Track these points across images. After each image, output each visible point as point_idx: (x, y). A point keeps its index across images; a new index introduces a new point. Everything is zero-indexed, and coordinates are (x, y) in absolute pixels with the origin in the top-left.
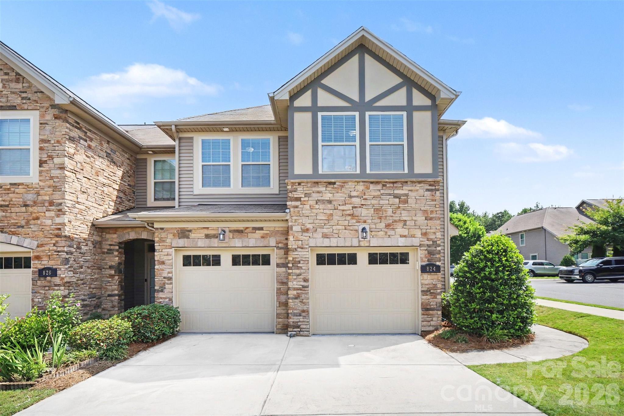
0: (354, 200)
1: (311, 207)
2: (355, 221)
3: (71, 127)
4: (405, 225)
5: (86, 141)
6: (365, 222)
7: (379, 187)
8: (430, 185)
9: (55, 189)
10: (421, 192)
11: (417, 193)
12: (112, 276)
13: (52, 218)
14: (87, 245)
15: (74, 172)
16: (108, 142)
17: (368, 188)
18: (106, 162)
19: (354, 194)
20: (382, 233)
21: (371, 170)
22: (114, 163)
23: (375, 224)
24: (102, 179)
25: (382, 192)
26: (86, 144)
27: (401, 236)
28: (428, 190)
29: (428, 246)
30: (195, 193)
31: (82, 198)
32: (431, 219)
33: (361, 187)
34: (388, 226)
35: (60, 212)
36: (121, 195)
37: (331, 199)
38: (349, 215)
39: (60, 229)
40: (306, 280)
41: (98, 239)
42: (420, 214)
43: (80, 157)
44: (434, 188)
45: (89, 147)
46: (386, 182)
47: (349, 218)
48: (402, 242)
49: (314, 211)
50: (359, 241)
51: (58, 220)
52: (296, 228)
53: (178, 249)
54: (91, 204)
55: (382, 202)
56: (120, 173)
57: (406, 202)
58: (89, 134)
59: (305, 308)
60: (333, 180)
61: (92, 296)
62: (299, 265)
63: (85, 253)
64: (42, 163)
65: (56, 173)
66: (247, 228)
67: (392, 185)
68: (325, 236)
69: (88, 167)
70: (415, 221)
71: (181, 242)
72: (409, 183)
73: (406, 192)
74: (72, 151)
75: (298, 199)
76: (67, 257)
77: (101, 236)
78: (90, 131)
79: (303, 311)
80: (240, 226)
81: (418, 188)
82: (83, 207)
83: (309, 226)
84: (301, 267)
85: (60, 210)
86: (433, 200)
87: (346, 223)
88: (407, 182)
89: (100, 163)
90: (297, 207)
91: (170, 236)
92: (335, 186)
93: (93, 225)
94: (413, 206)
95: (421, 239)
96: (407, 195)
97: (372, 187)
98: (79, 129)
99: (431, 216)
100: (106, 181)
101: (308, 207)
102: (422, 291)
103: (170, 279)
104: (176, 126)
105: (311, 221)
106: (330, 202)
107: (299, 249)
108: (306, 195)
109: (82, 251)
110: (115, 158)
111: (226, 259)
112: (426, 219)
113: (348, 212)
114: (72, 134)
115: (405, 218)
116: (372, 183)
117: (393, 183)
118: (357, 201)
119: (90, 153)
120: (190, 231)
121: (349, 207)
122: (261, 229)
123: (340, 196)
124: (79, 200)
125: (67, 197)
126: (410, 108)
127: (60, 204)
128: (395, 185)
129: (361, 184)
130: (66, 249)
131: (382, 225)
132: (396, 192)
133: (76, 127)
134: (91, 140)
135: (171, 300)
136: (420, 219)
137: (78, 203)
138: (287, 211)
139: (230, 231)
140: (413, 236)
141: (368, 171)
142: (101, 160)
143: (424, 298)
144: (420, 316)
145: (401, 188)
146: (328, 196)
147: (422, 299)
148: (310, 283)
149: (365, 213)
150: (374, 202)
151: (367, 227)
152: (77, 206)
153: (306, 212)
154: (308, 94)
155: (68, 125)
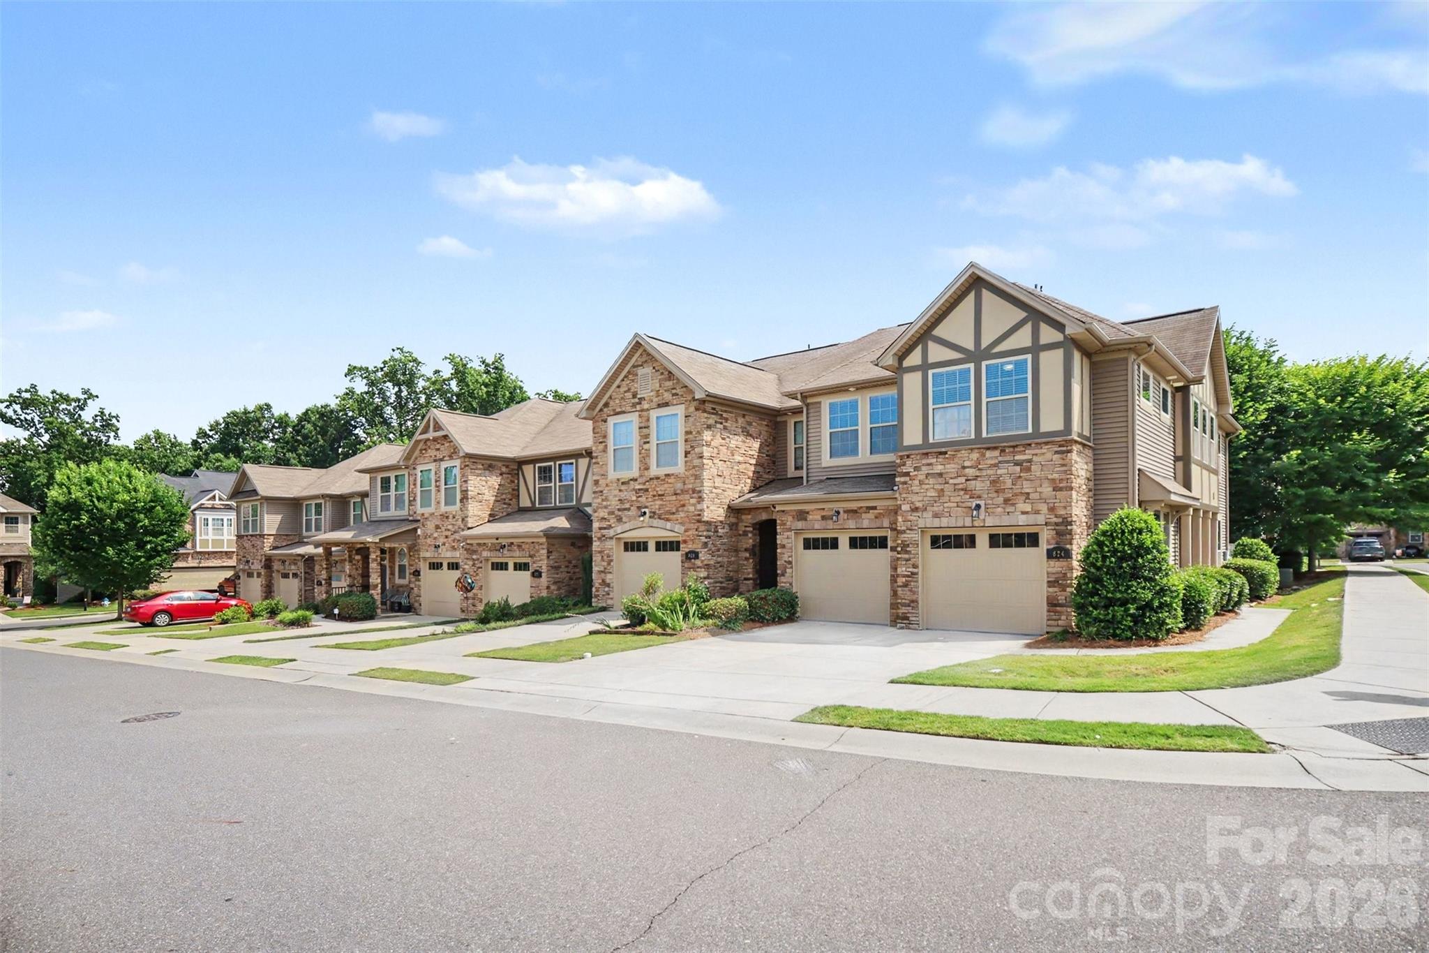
0: (967, 470)
1: (921, 483)
2: (968, 497)
3: (708, 416)
4: (1028, 498)
5: (721, 423)
6: (979, 497)
7: (997, 453)
8: (1060, 446)
9: (697, 477)
10: (1049, 455)
11: (1042, 457)
12: (747, 559)
13: (694, 505)
14: (724, 528)
15: (711, 458)
16: (744, 416)
17: (983, 455)
18: (741, 438)
19: (967, 464)
20: (999, 509)
21: (987, 433)
22: (751, 436)
23: (992, 499)
24: (738, 458)
25: (1000, 459)
26: (721, 426)
27: (1023, 513)
28: (1057, 452)
29: (1056, 524)
30: (823, 465)
31: (718, 482)
32: (1061, 489)
33: (975, 456)
34: (1006, 501)
35: (701, 499)
37: (943, 471)
38: (962, 490)
39: (699, 515)
40: (915, 566)
41: (734, 520)
42: (1046, 484)
43: (718, 441)
44: (1064, 449)
45: (725, 428)
46: (1005, 447)
47: (962, 493)
48: (1022, 520)
49: (923, 486)
50: (973, 521)
51: (699, 507)
52: (905, 507)
53: (798, 532)
54: (727, 486)
55: (999, 472)
57: (1029, 470)
58: (725, 415)
59: (914, 597)
60: (943, 450)
61: (729, 579)
62: (908, 549)
63: (722, 536)
64: (687, 453)
65: (697, 462)
66: (861, 507)
67: (1011, 449)
68: (936, 516)
69: (723, 449)
70: (1040, 493)
71: (800, 525)
72: (1033, 445)
73: (1030, 457)
74: (709, 439)
75: (907, 474)
76: (706, 540)
78: (726, 411)
79: (913, 601)
80: (853, 506)
81: (1045, 451)
82: (719, 491)
83: (919, 505)
84: (910, 551)
85: (700, 497)
86: (1063, 465)
87: (958, 499)
88: (1030, 445)
89: (736, 441)
90: (905, 483)
91: (790, 518)
92: (947, 456)
93: (729, 507)
94: (1038, 474)
95: (1048, 516)
96: (1030, 461)
97: (988, 454)
98: (716, 414)
99: (1061, 485)
100: (741, 459)
101: (916, 482)
102: (1048, 582)
103: (790, 563)
104: (801, 394)
105: (921, 499)
106: (940, 475)
107: (908, 531)
108: (916, 469)
109: (720, 534)
110: (752, 430)
111: (844, 542)
112: (1054, 490)
113: (961, 486)
114: (710, 421)
115: (1027, 491)
116: (988, 449)
117: (1014, 447)
118: (971, 472)
119: (726, 434)
120: (808, 513)
121: (962, 480)
122: (874, 508)
123: (951, 468)
124: (716, 485)
125: (705, 484)
126: (1036, 349)
127: (700, 492)
128: (1016, 449)
129: (976, 451)
130: (705, 533)
131: (1001, 500)
132: (1016, 458)
133: (713, 414)
134: (727, 420)
135: (791, 584)
136: (1047, 490)
137: (715, 488)
138: (896, 488)
139: (845, 512)
140: (1037, 512)
141: (984, 435)
142: (737, 437)
143: (1051, 590)
144: (1045, 613)
145: (1023, 452)
146: (938, 468)
147: (1048, 592)
148: (920, 570)
149: (978, 485)
150: (990, 472)
151: (982, 503)
152: (714, 490)
153: (915, 489)
154: (919, 350)
155: (706, 415)
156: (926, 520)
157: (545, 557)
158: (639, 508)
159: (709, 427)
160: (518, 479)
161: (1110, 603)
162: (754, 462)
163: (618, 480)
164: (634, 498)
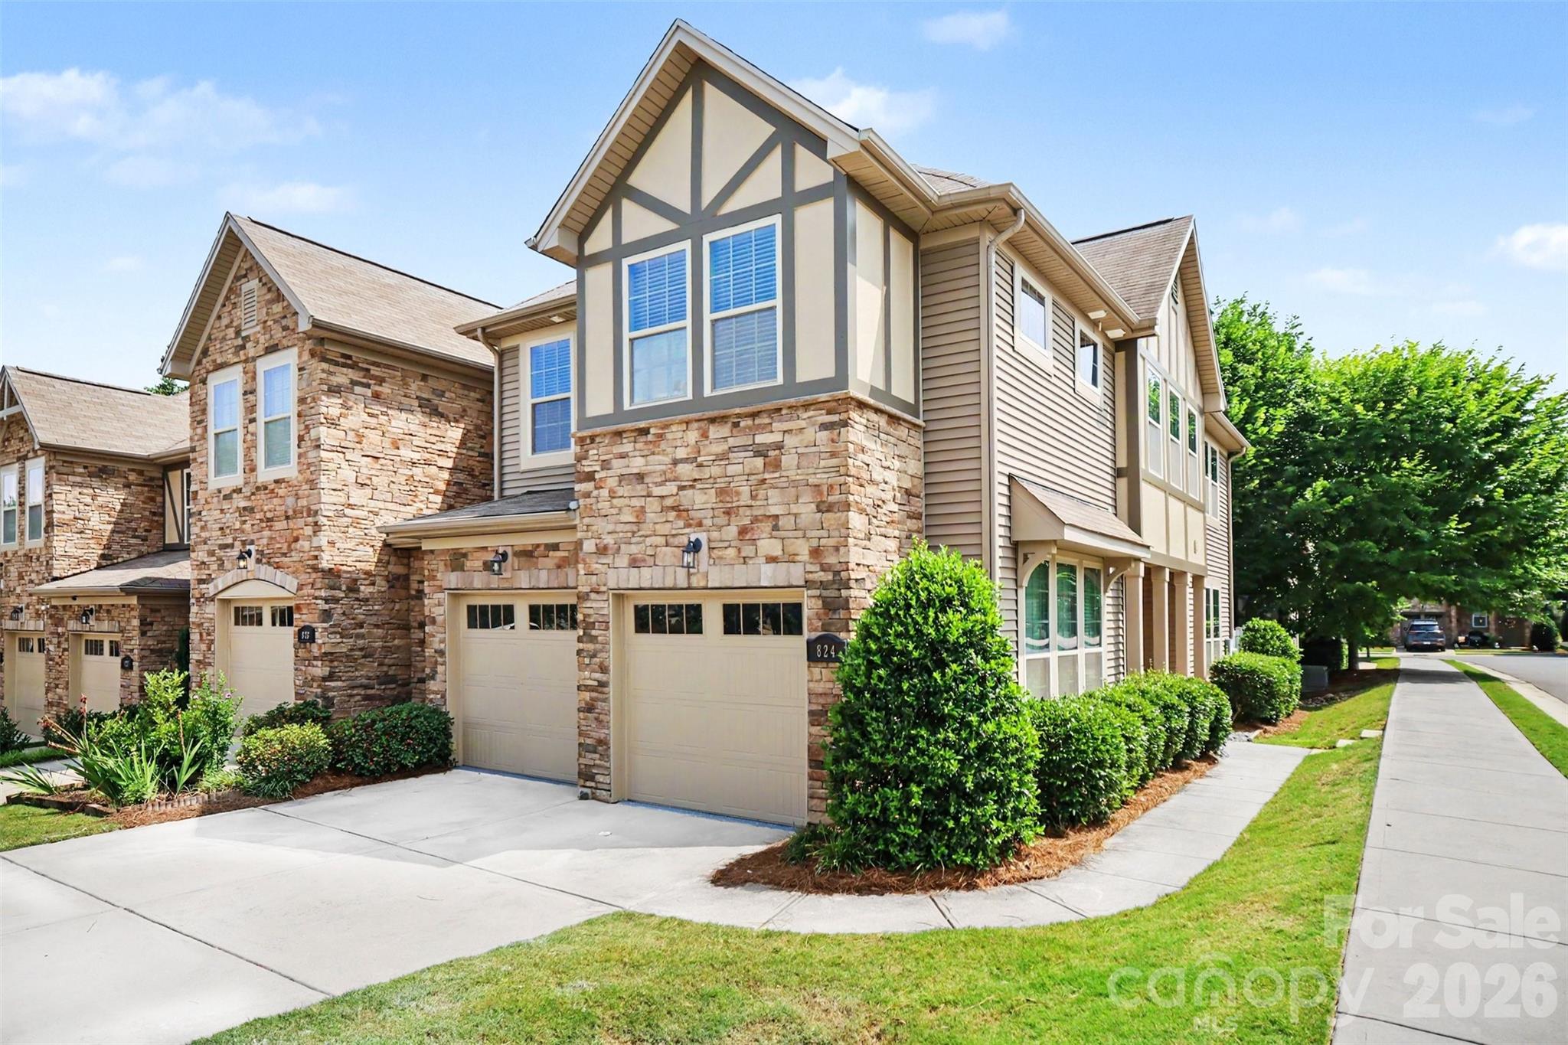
0: (680, 466)
1: (613, 495)
2: (681, 523)
3: (332, 368)
4: (776, 528)
5: (368, 386)
6: (700, 524)
7: (724, 430)
8: (829, 413)
9: (313, 484)
10: (810, 434)
11: (800, 437)
13: (309, 538)
14: (373, 584)
15: (342, 450)
16: (424, 378)
17: (705, 435)
18: (419, 417)
19: (680, 454)
20: (732, 552)
21: (714, 387)
22: (441, 415)
23: (720, 528)
24: (407, 453)
25: (732, 442)
26: (369, 393)
27: (772, 560)
28: (825, 427)
29: (823, 585)
30: (523, 468)
31: (358, 496)
32: (830, 508)
33: (693, 436)
34: (743, 531)
35: (317, 527)
36: (461, 477)
37: (644, 470)
38: (673, 508)
39: (316, 558)
40: (604, 669)
41: (400, 570)
42: (807, 497)
43: (357, 417)
44: (835, 418)
45: (376, 396)
46: (739, 416)
47: (672, 515)
48: (767, 575)
49: (615, 501)
50: (689, 575)
51: (313, 542)
52: (589, 546)
53: (456, 594)
54: (381, 505)
55: (732, 470)
56: (455, 433)
57: (777, 465)
59: (601, 734)
60: (642, 425)
62: (594, 633)
63: (367, 600)
64: (301, 439)
65: (312, 456)
66: (538, 546)
67: (749, 422)
68: (635, 563)
69: (372, 435)
70: (796, 515)
71: (457, 579)
72: (784, 412)
73: (776, 437)
74: (335, 412)
75: (591, 477)
76: (327, 607)
77: (408, 566)
78: (377, 365)
79: (601, 742)
80: (528, 542)
81: (802, 424)
82: (362, 514)
83: (609, 540)
84: (596, 637)
85: (316, 524)
86: (833, 455)
87: (666, 529)
88: (779, 410)
89: (401, 422)
90: (588, 495)
91: (441, 566)
92: (650, 437)
93: (386, 545)
94: (792, 473)
95: (809, 568)
96: (779, 446)
97: (715, 431)
98: (354, 366)
99: (831, 499)
100: (416, 456)
101: (604, 493)
102: (811, 713)
103: (442, 653)
104: (482, 330)
105: (610, 527)
106: (640, 477)
107: (593, 596)
108: (604, 465)
109: (361, 596)
110: (443, 405)
111: (522, 614)
112: (819, 511)
113: (669, 502)
114: (337, 380)
115: (774, 510)
116: (712, 421)
117: (754, 415)
118: (686, 471)
119: (376, 409)
120: (465, 555)
121: (672, 488)
122: (555, 547)
123: (658, 463)
124: (351, 501)
125: (323, 500)
126: (789, 202)
127: (316, 512)
128: (757, 421)
129: (695, 425)
130: (323, 593)
131: (732, 531)
132: (759, 439)
133: (344, 365)
134: (381, 381)
135: (443, 697)
136: (806, 509)
137: (350, 506)
138: (573, 505)
139: (513, 555)
140: (792, 559)
141: (707, 392)
142: (404, 415)
143: (816, 730)
144: (805, 781)
145: (767, 428)
146: (637, 464)
147: (810, 735)
148: (612, 677)
149: (701, 500)
150: (715, 471)
151: (703, 537)
152: (347, 511)
153: (604, 506)
154: (607, 220)
155: (325, 366)
156: (620, 575)
157: (136, 633)
158: (244, 543)
159: (334, 390)
160: (164, 496)
161: (878, 777)
162: (449, 463)
163: (219, 491)
164: (237, 525)
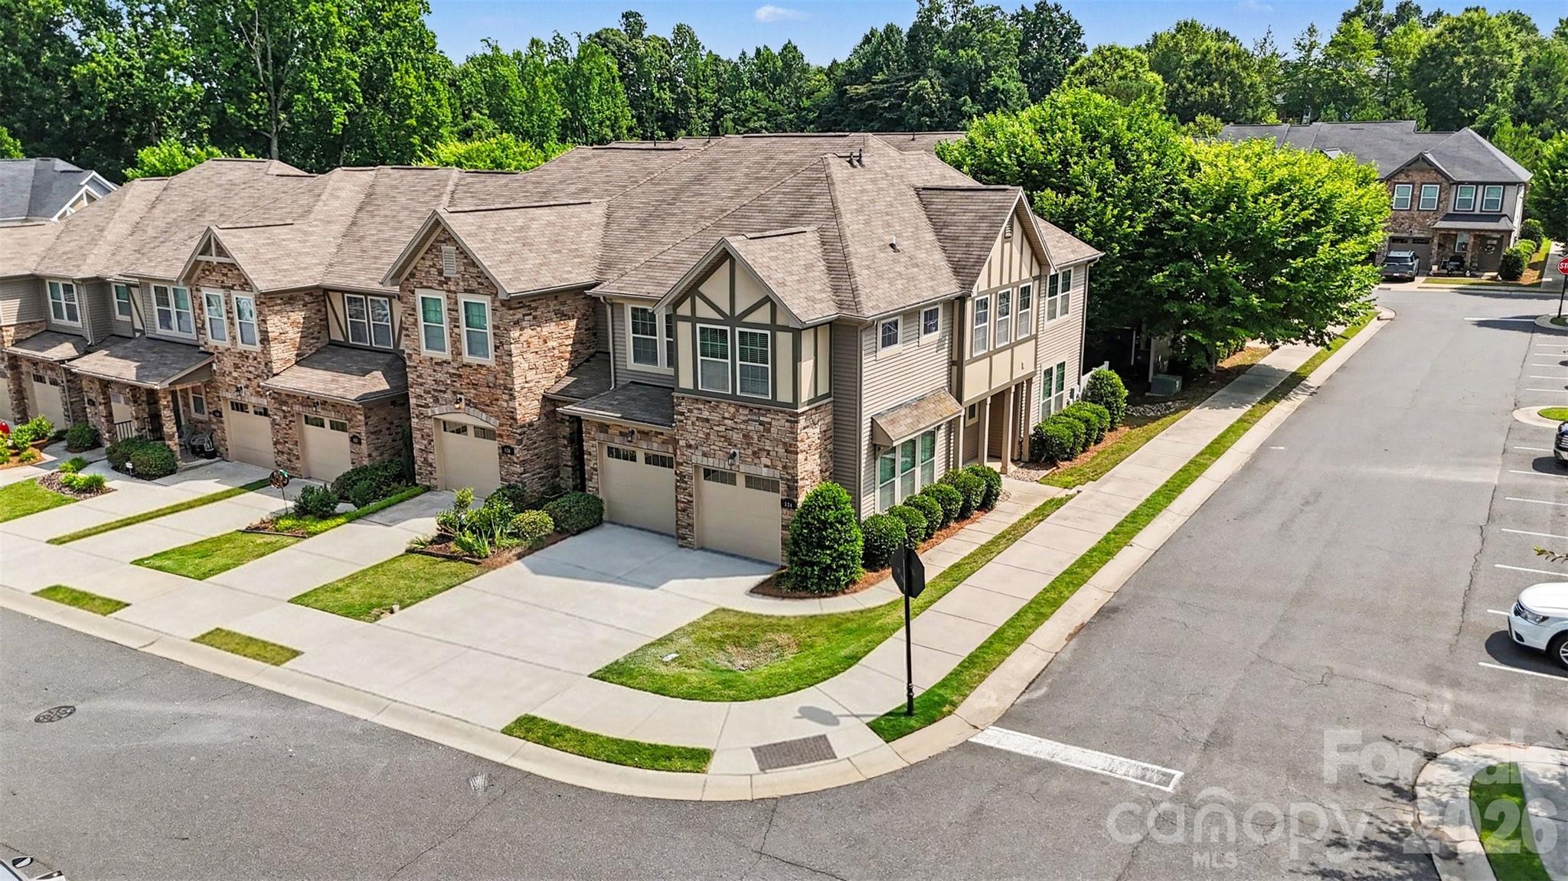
0: (726, 421)
1: (693, 424)
2: (727, 444)
4: (768, 454)
6: (736, 446)
7: (747, 411)
8: (790, 416)
10: (782, 422)
11: (778, 422)
13: (506, 401)
17: (738, 412)
19: (727, 415)
20: (750, 461)
21: (741, 392)
23: (744, 450)
25: (749, 417)
27: (766, 466)
28: (787, 421)
29: (787, 480)
32: (790, 452)
33: (732, 410)
34: (754, 453)
37: (709, 418)
38: (723, 437)
40: (691, 495)
42: (781, 445)
44: (793, 419)
46: (754, 408)
47: (723, 439)
48: (765, 471)
49: (695, 428)
50: (731, 465)
51: (511, 404)
52: (682, 443)
53: (601, 442)
55: (749, 428)
57: (769, 431)
59: (691, 522)
60: (708, 399)
62: (685, 479)
64: (496, 348)
65: (506, 359)
67: (758, 411)
68: (704, 455)
70: (777, 452)
71: (602, 436)
72: (772, 411)
73: (769, 421)
75: (682, 414)
79: (691, 525)
80: (646, 429)
81: (780, 418)
83: (692, 443)
84: (686, 482)
86: (792, 433)
87: (721, 444)
88: (770, 410)
90: (681, 422)
91: (594, 429)
92: (711, 405)
94: (775, 437)
95: (782, 472)
96: (770, 424)
97: (742, 411)
99: (791, 449)
101: (690, 422)
102: (782, 526)
103: (596, 470)
105: (693, 438)
106: (707, 420)
107: (685, 464)
108: (690, 411)
111: (640, 456)
112: (786, 452)
113: (722, 434)
115: (768, 448)
116: (741, 406)
117: (759, 409)
118: (729, 424)
121: (722, 428)
123: (715, 417)
125: (515, 382)
126: (774, 327)
127: (511, 389)
128: (760, 412)
129: (733, 406)
131: (750, 452)
132: (761, 419)
135: (597, 490)
136: (781, 450)
138: (673, 425)
140: (775, 468)
141: (738, 394)
143: (784, 532)
144: (780, 550)
145: (764, 415)
146: (706, 414)
147: (782, 534)
148: (694, 499)
149: (736, 437)
150: (742, 426)
151: (737, 451)
153: (690, 428)
154: (688, 302)
156: (697, 458)
162: (570, 341)
163: (431, 359)
